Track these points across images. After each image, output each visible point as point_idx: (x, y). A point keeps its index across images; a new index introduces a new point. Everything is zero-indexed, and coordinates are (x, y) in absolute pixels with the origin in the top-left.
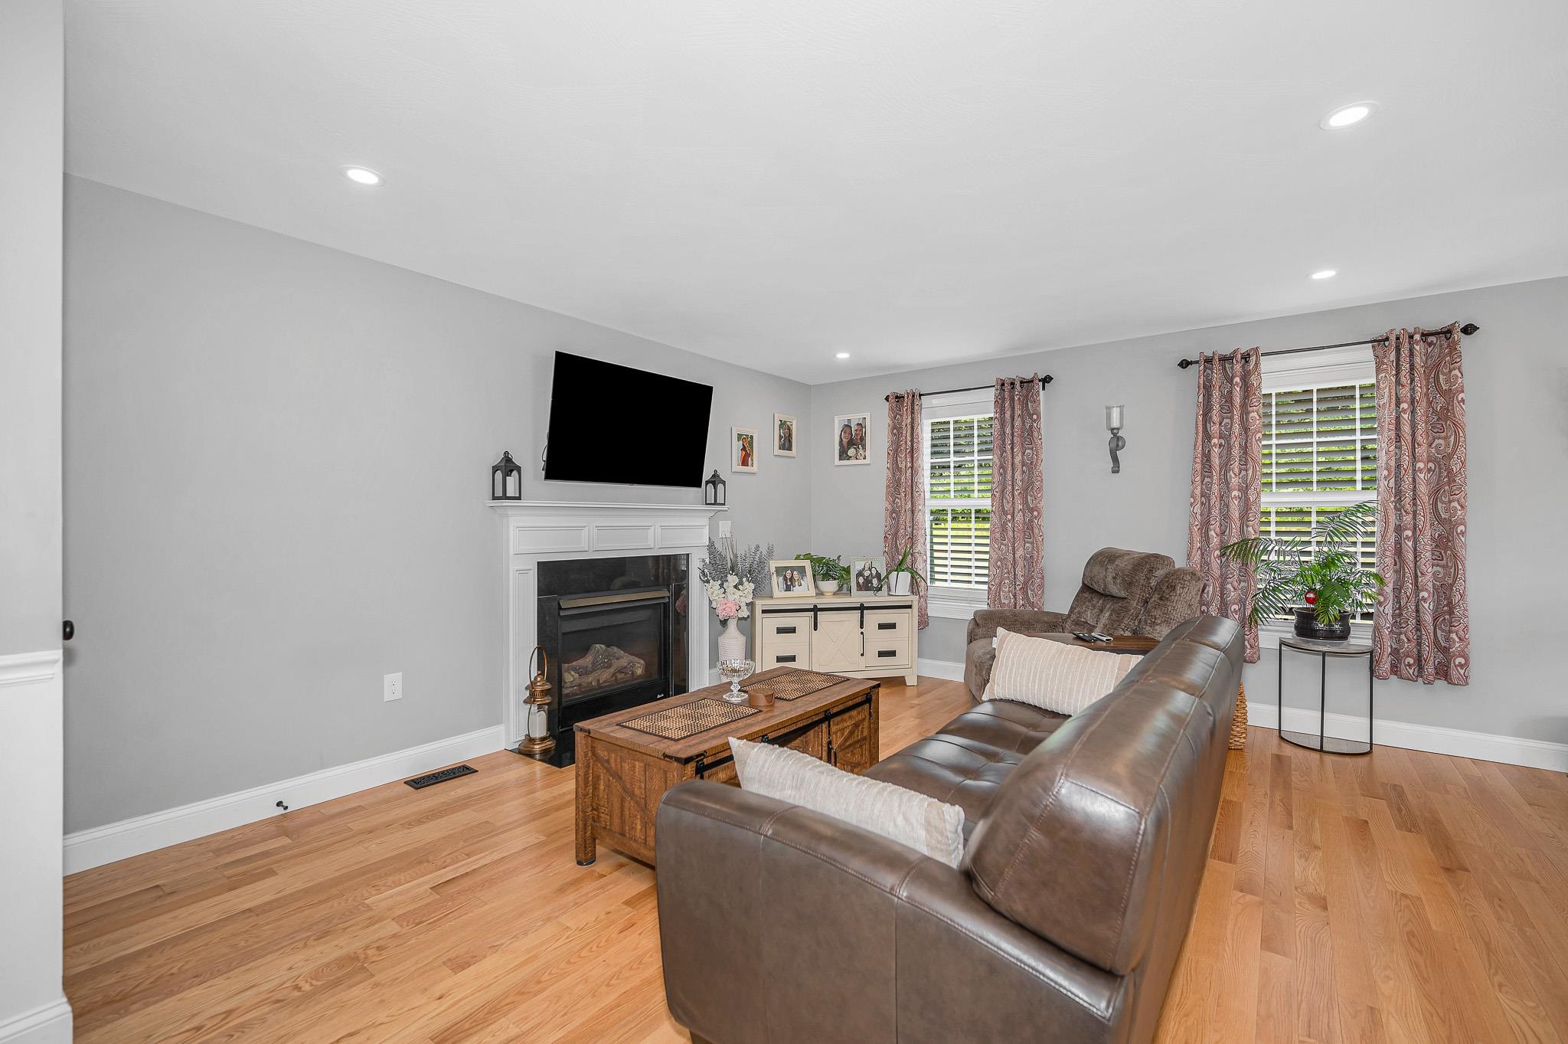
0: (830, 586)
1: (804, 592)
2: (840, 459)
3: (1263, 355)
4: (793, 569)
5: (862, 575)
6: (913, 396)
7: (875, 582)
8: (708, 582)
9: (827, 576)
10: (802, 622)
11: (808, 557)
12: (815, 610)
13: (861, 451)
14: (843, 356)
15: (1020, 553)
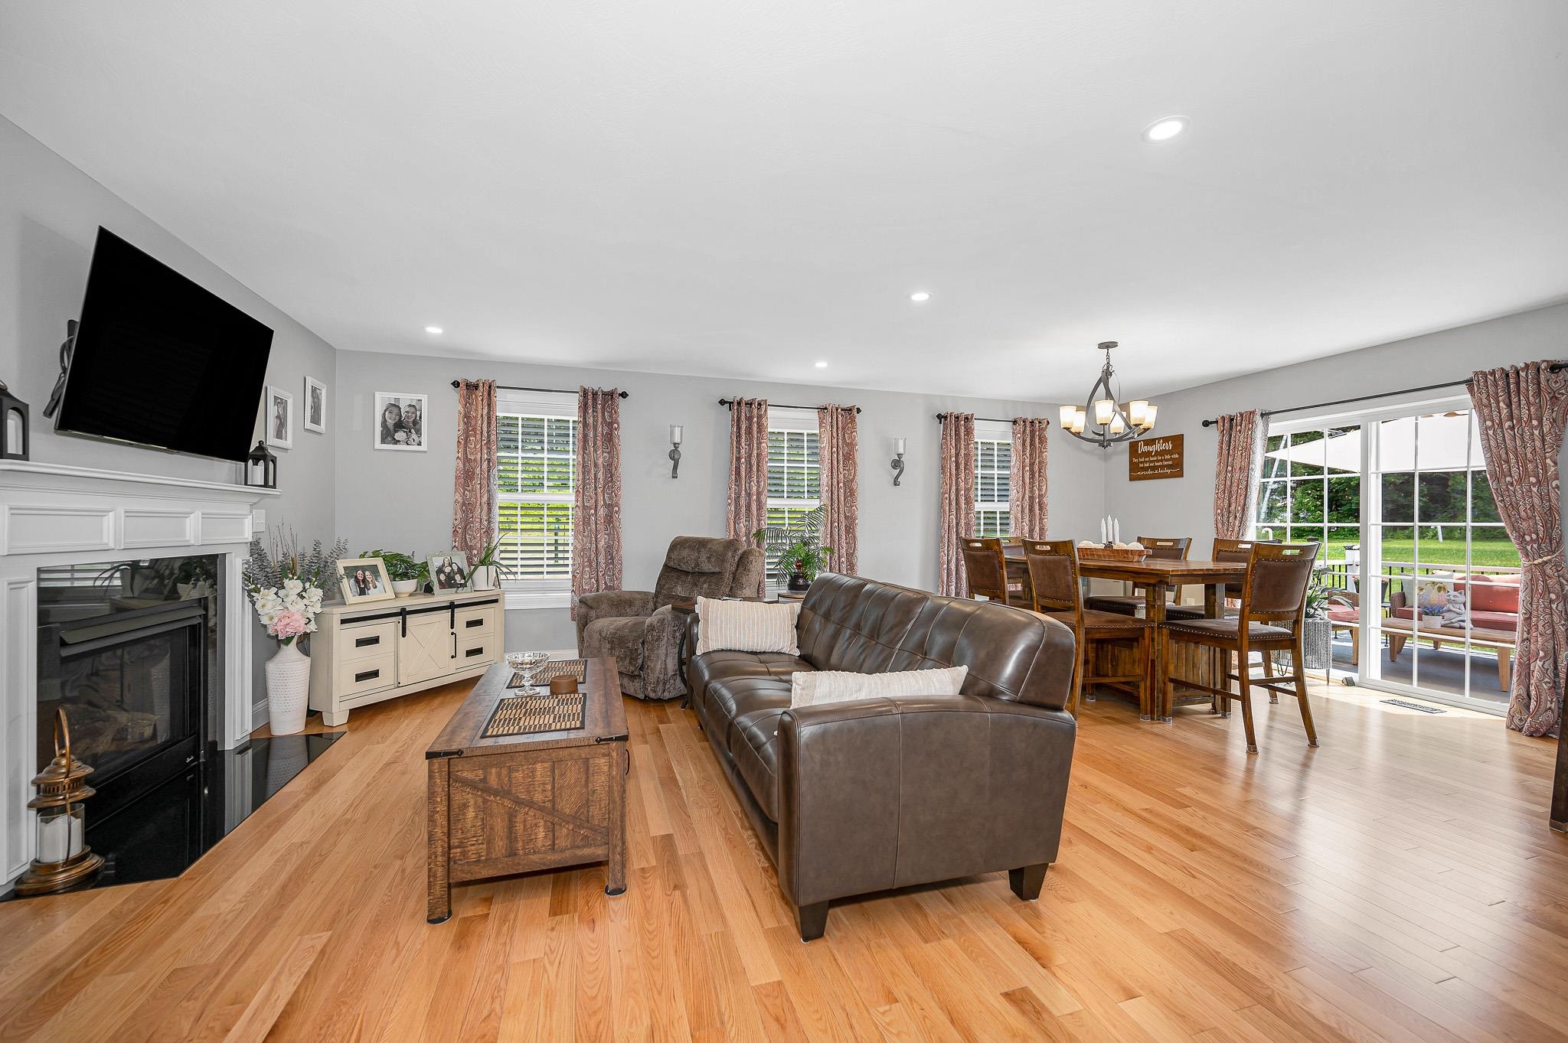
0: (409, 585)
1: (385, 593)
2: (383, 441)
3: (769, 405)
4: (363, 568)
5: (444, 572)
6: (490, 387)
7: (458, 577)
8: (257, 591)
9: (405, 576)
10: (387, 629)
11: (376, 554)
12: (403, 613)
13: (414, 436)
14: (434, 330)
15: (602, 543)
